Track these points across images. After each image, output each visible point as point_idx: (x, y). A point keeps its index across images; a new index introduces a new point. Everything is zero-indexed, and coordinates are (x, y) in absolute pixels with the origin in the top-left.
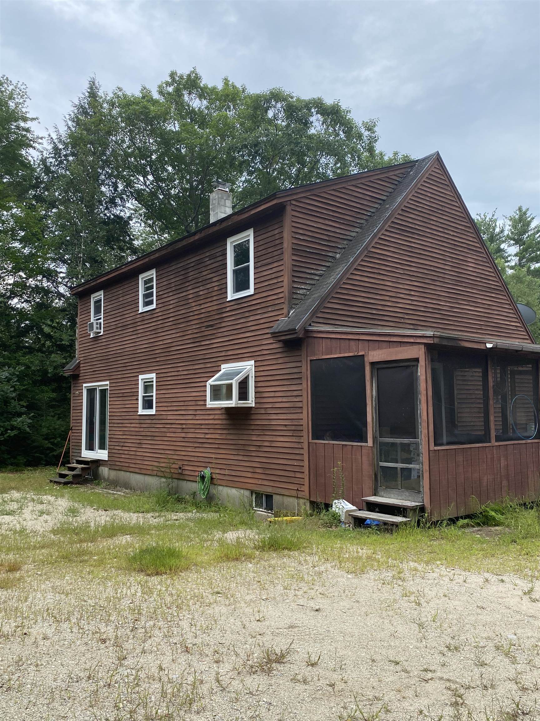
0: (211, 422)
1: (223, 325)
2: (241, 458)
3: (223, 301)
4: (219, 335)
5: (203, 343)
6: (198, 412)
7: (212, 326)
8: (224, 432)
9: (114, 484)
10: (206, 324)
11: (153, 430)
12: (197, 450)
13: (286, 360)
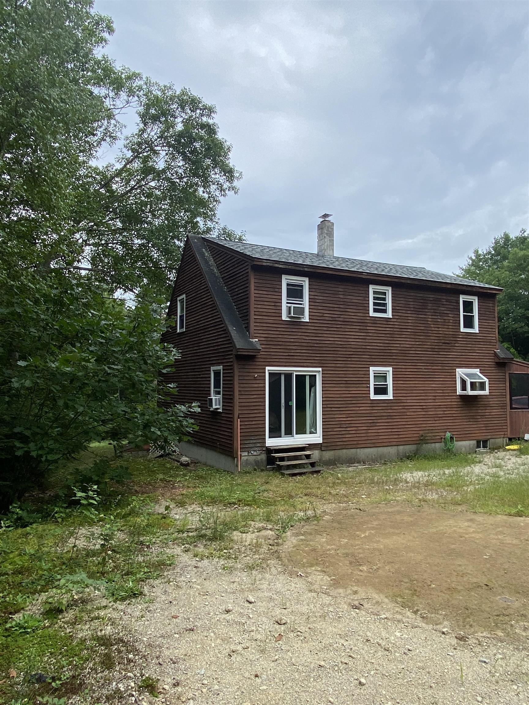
0: (449, 403)
1: (456, 345)
2: (471, 423)
3: (458, 330)
4: (454, 350)
5: (441, 353)
6: (437, 398)
7: (448, 343)
8: (459, 409)
9: (332, 463)
10: (443, 341)
11: (390, 411)
12: (437, 422)
13: (497, 371)
